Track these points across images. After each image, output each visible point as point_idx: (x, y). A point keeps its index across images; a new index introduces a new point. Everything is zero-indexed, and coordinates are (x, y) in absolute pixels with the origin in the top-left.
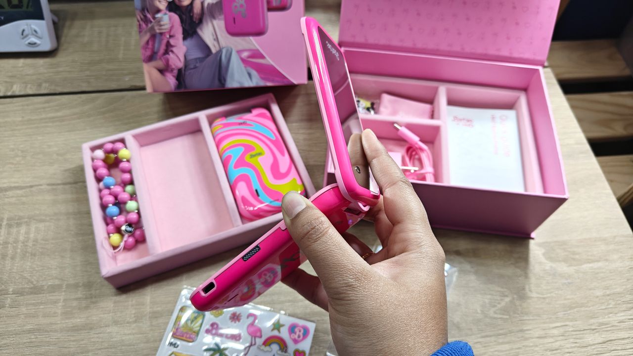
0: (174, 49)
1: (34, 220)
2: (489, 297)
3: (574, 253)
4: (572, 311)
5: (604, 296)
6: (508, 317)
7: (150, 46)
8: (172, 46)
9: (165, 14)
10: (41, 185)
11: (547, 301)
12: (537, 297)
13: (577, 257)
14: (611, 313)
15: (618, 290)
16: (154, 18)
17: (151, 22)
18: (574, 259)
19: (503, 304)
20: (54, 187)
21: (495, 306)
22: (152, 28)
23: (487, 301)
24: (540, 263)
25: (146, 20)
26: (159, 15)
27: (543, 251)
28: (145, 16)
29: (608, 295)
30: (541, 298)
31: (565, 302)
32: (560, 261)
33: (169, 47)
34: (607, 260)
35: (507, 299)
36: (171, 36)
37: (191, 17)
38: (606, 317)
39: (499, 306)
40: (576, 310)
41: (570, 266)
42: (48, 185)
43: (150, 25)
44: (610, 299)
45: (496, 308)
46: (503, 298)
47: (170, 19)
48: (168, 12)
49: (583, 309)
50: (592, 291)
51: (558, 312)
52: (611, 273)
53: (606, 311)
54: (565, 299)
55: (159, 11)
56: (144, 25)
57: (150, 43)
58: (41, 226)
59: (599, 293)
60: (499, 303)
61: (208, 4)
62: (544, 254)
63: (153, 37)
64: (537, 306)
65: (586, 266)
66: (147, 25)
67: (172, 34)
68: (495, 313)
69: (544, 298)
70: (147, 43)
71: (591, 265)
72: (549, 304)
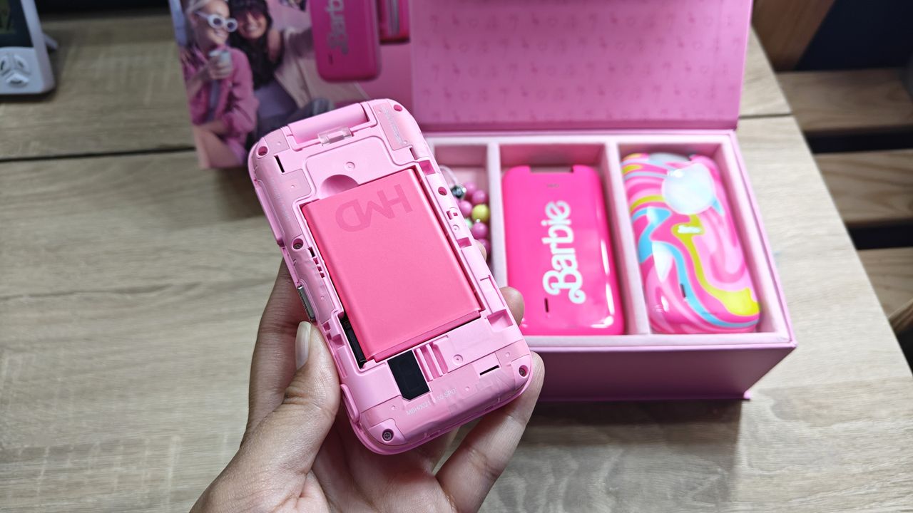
0: (241, 104)
1: (9, 349)
2: (685, 474)
3: (820, 407)
4: (813, 497)
5: (864, 473)
6: (713, 505)
7: (203, 99)
8: (237, 99)
9: (225, 51)
10: (21, 296)
11: (776, 481)
12: (760, 475)
13: (825, 412)
14: (874, 501)
15: (887, 465)
16: (208, 57)
17: (202, 63)
18: (819, 416)
19: (707, 485)
20: (40, 299)
21: (694, 488)
22: (206, 73)
23: (682, 480)
24: (767, 421)
25: (195, 61)
26: (215, 53)
27: (772, 402)
28: (194, 55)
29: (871, 473)
30: (765, 476)
31: (801, 483)
32: (796, 418)
33: (232, 101)
34: (870, 418)
35: (714, 478)
36: (235, 85)
37: (266, 55)
38: (867, 507)
39: (700, 488)
40: (819, 496)
41: (814, 426)
42: (32, 296)
43: (201, 69)
44: (874, 479)
45: (696, 492)
46: (708, 476)
47: (233, 57)
48: (229, 48)
49: (831, 494)
50: (845, 466)
51: (790, 499)
52: (877, 437)
53: (867, 498)
54: (804, 479)
55: (214, 46)
56: (191, 69)
57: (203, 95)
58: (19, 358)
59: (856, 469)
60: (701, 484)
61: (291, 36)
62: (773, 408)
63: (208, 85)
64: (759, 489)
65: (837, 427)
66: (196, 68)
67: (237, 80)
68: (694, 499)
69: (771, 477)
70: (198, 95)
71: (846, 425)
72: (778, 485)
